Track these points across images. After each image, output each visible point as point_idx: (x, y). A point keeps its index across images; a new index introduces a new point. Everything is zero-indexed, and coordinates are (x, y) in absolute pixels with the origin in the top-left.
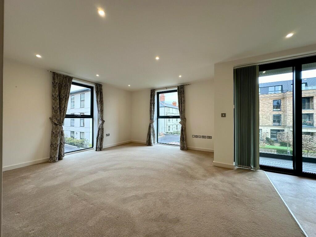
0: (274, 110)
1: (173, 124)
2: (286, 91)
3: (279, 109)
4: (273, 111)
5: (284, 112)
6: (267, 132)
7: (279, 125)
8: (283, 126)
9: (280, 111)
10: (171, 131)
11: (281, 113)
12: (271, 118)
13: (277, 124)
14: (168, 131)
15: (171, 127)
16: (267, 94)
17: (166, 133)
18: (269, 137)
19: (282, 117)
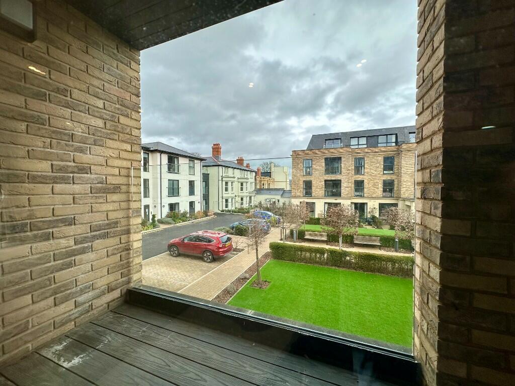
0: (385, 172)
1: (233, 195)
2: (401, 143)
3: (392, 172)
4: (384, 174)
5: (398, 176)
6: (374, 208)
7: (391, 197)
8: (396, 197)
9: (392, 174)
10: (230, 208)
11: (394, 177)
12: (380, 185)
13: (388, 194)
14: (224, 208)
15: (230, 200)
16: (375, 147)
17: (220, 212)
18: (377, 215)
19: (396, 183)
